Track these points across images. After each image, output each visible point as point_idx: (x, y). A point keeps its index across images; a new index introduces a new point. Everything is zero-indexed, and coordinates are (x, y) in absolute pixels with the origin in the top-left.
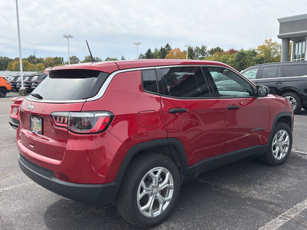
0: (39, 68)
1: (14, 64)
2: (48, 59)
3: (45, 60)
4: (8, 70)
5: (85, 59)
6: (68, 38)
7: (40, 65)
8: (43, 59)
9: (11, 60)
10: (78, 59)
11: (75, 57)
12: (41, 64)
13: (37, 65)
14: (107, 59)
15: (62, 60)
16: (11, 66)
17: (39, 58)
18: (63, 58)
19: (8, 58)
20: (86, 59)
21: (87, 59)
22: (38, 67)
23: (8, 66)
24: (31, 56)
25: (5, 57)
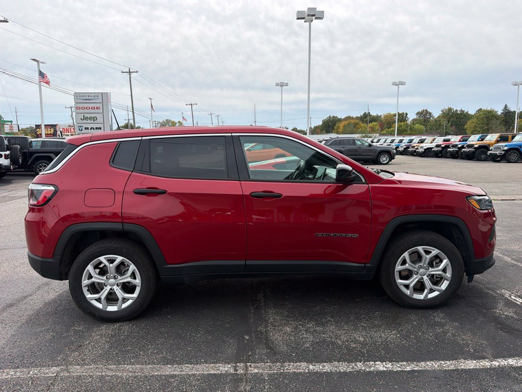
0: (372, 130)
1: (341, 125)
2: (387, 116)
3: (382, 117)
4: (335, 133)
5: (441, 113)
6: (398, 85)
7: (373, 125)
8: (381, 116)
9: (340, 120)
10: (430, 114)
11: (426, 110)
12: (375, 123)
13: (370, 125)
14: (478, 110)
15: (406, 116)
16: (339, 127)
17: (375, 115)
18: (407, 114)
19: (336, 117)
20: (444, 112)
21: (444, 114)
22: (370, 128)
23: (335, 128)
24: (365, 113)
25: (334, 117)
